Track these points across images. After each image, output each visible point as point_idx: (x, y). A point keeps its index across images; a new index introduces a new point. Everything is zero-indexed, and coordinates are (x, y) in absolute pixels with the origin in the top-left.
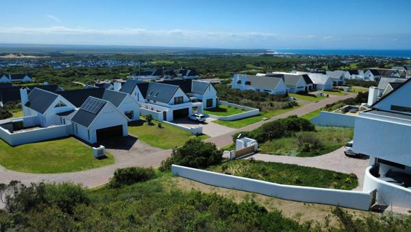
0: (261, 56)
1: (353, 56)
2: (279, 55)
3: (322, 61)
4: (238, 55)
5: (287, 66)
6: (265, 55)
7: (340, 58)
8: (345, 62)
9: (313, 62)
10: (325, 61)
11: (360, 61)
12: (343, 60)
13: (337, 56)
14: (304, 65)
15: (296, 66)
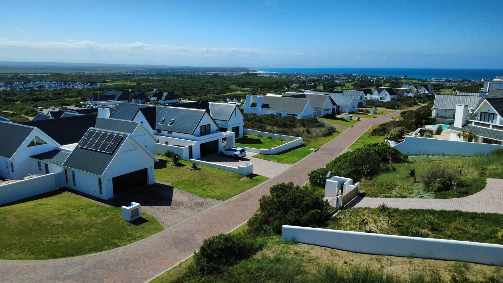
0: (243, 75)
1: (346, 76)
2: (264, 74)
3: (314, 81)
4: (215, 75)
5: (278, 87)
6: (248, 75)
7: (333, 78)
8: (338, 82)
9: (304, 82)
10: (317, 81)
11: (354, 80)
12: (337, 79)
13: (328, 75)
14: (297, 85)
15: (288, 87)
